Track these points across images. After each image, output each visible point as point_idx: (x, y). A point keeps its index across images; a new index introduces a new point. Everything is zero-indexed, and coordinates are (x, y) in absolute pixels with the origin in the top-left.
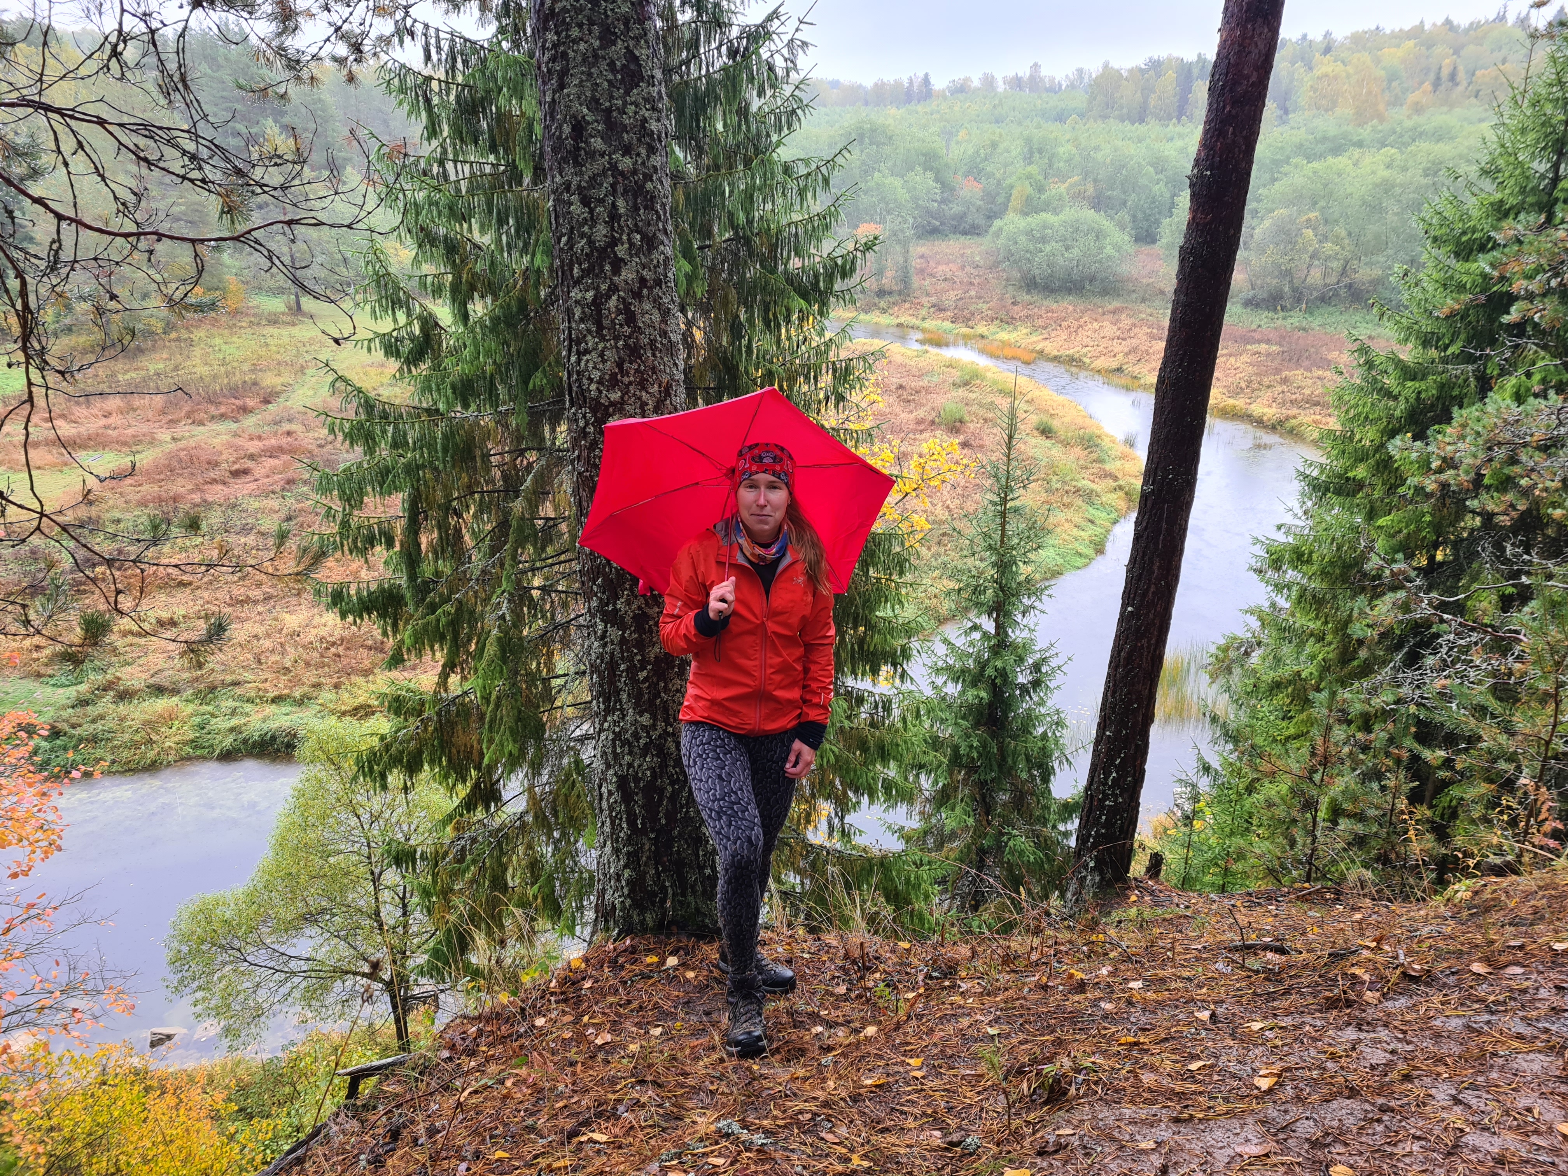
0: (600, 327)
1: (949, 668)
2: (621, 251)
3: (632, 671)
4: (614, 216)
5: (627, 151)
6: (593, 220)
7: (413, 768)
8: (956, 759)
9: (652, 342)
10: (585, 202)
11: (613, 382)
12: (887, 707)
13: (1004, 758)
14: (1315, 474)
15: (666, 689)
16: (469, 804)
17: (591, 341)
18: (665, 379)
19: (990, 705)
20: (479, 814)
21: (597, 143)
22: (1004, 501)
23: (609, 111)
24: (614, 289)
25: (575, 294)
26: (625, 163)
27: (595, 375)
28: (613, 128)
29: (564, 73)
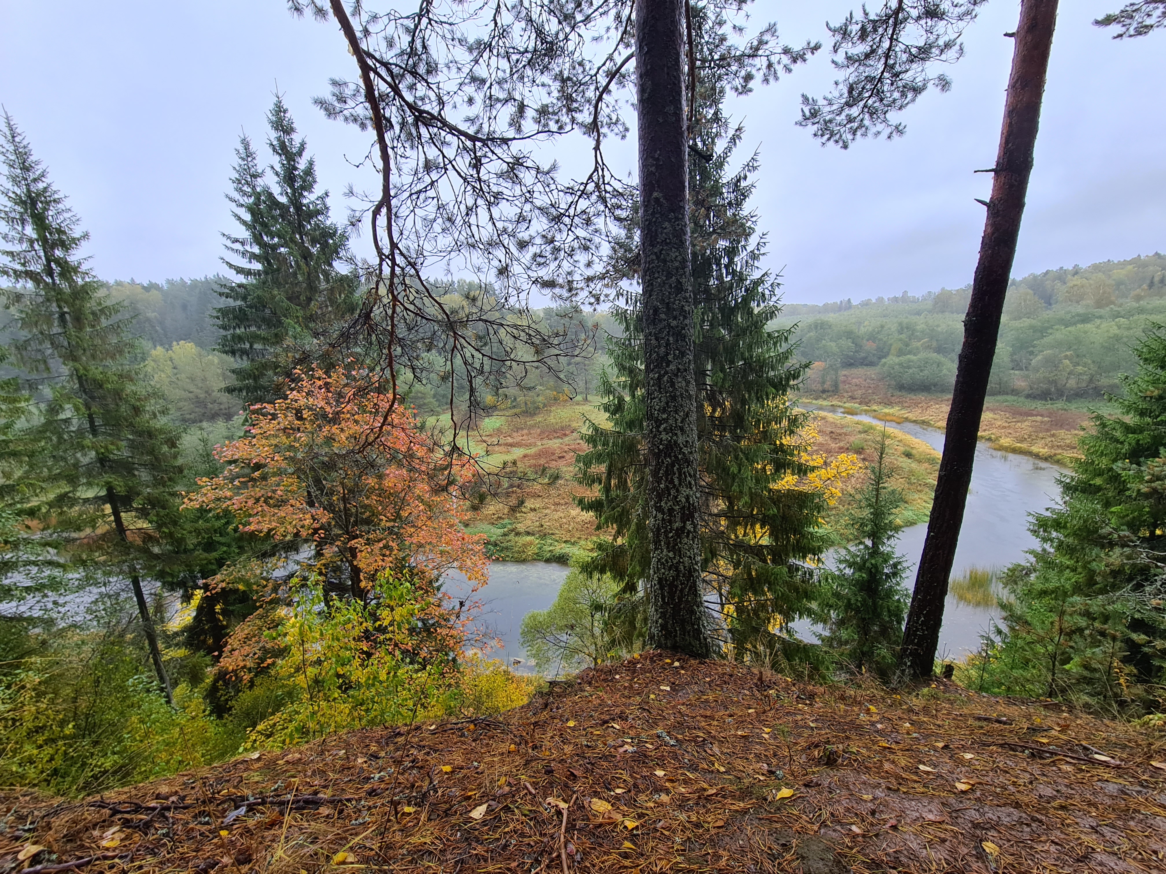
0: (660, 388)
1: (846, 561)
2: (670, 358)
3: (666, 533)
4: (668, 344)
5: (675, 318)
6: (659, 346)
7: (602, 571)
8: (849, 606)
9: (682, 394)
10: (657, 339)
11: (664, 411)
12: (811, 574)
13: (876, 609)
14: (1068, 481)
15: (681, 543)
16: (624, 591)
17: (656, 394)
18: (686, 410)
19: (868, 581)
20: (627, 595)
21: (663, 316)
22: (878, 483)
23: (668, 303)
24: (666, 373)
25: (651, 375)
26: (674, 323)
27: (657, 407)
28: (669, 310)
29: (652, 290)
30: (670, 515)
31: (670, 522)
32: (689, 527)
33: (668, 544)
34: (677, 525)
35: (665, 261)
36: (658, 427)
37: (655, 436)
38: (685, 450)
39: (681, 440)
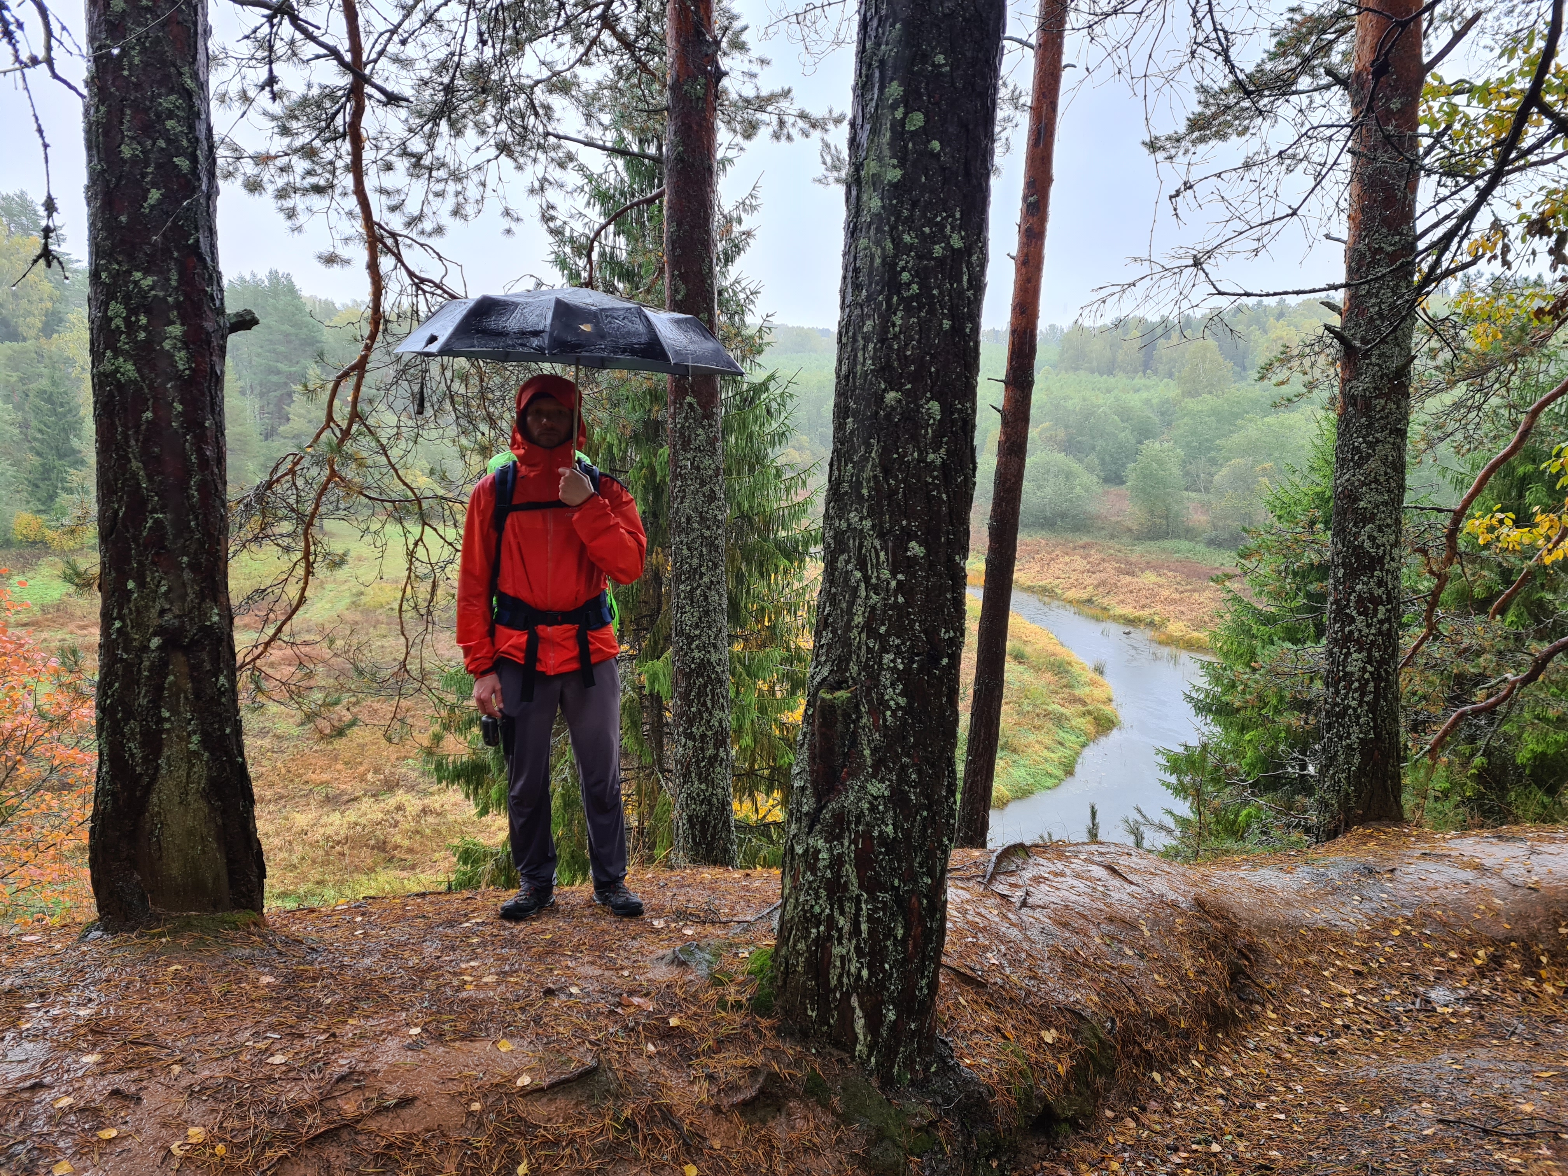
0: (692, 602)
2: (703, 569)
4: (701, 555)
5: (708, 528)
10: (689, 549)
11: (697, 626)
15: (713, 772)
21: (696, 525)
24: (699, 585)
25: (682, 587)
26: (707, 533)
27: (689, 623)
28: (703, 519)
29: (683, 497)
30: (702, 741)
31: (702, 749)
32: (722, 754)
33: (699, 775)
34: (710, 752)
35: (698, 468)
36: (690, 644)
37: (686, 654)
38: (719, 669)
39: (714, 658)
